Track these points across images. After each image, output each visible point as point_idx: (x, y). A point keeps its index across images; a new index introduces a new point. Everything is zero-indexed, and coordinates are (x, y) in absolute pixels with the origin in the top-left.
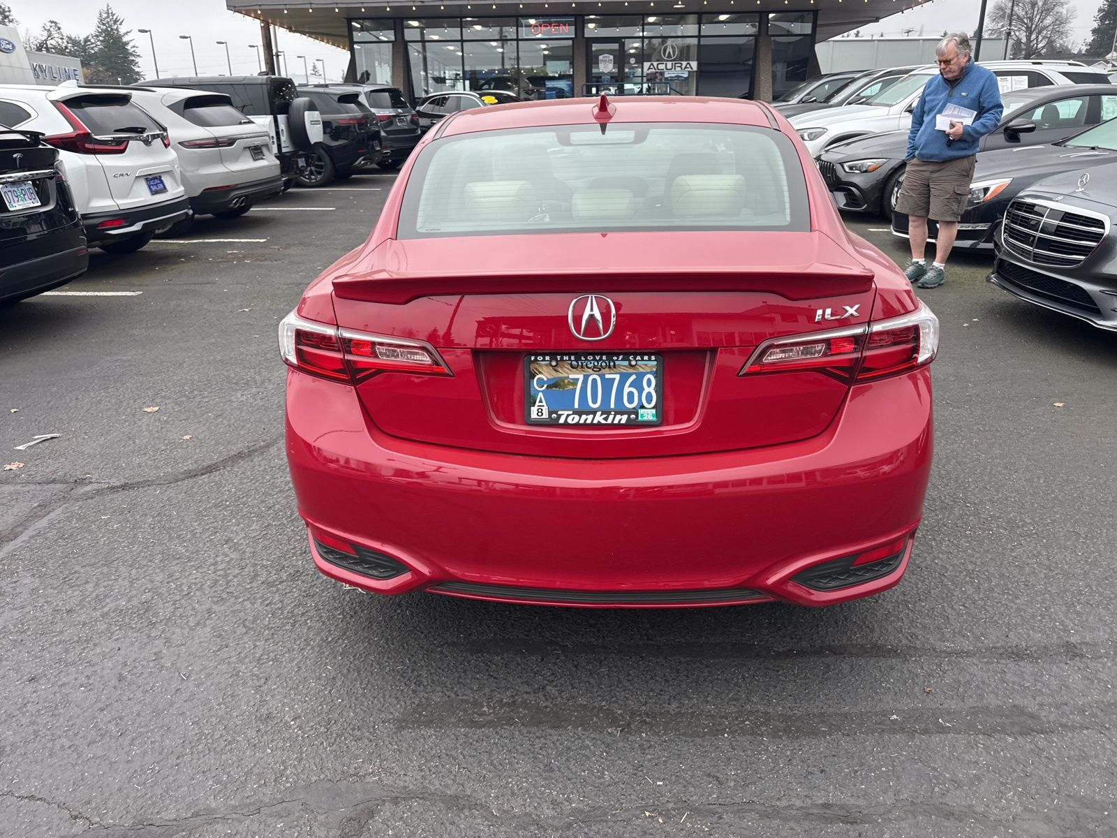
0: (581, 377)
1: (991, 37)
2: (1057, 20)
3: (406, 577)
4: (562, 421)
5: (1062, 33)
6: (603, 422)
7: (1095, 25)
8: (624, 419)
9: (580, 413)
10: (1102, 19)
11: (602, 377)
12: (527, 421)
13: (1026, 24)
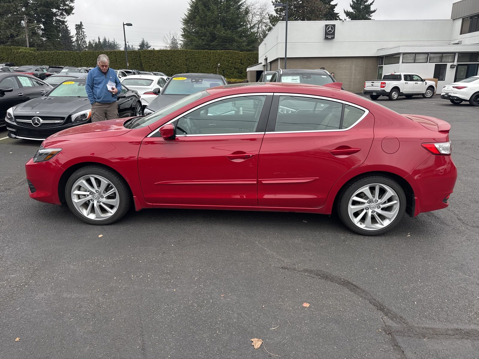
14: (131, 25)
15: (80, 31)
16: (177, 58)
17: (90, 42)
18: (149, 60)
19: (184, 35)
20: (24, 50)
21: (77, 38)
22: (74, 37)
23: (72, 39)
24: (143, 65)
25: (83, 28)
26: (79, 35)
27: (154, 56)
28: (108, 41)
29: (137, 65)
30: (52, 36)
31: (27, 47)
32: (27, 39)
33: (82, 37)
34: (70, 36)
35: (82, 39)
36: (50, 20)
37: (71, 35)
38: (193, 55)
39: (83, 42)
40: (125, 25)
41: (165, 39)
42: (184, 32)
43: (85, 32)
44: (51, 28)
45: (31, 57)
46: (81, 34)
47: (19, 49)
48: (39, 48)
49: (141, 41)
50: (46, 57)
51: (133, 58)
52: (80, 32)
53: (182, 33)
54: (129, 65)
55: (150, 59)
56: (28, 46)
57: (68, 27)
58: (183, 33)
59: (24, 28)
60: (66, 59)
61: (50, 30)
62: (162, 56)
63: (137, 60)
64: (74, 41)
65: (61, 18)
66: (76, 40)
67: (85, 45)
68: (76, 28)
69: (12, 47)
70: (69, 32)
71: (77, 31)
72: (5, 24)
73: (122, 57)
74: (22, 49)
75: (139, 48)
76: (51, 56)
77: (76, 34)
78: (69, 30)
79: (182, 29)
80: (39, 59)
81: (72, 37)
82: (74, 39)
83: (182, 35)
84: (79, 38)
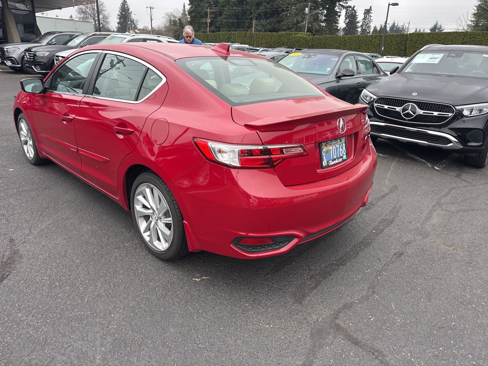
0: (331, 148)
1: (80, 20)
2: (104, 17)
3: (295, 241)
4: (330, 165)
5: (107, 22)
6: (338, 162)
7: (118, 21)
8: (341, 159)
9: (333, 161)
10: (120, 19)
11: (335, 146)
12: (322, 168)
13: (93, 17)
14: (397, 4)
15: (368, 15)
16: (451, 41)
17: (375, 27)
18: (415, 45)
19: (477, 14)
20: (301, 35)
21: (363, 23)
22: (360, 22)
23: (357, 24)
24: (408, 49)
25: (371, 13)
26: (365, 20)
27: (422, 39)
28: (396, 25)
29: (401, 50)
30: (330, 22)
31: (304, 32)
32: (307, 25)
33: (368, 22)
34: (356, 21)
35: (368, 23)
36: (332, 6)
37: (358, 20)
38: (473, 38)
39: (368, 27)
40: (391, 5)
41: (459, 21)
42: (478, 10)
43: (372, 17)
44: (331, 14)
45: (304, 41)
46: (368, 18)
47: (298, 34)
48: (316, 34)
49: (434, 24)
50: (315, 42)
51: (398, 42)
52: (368, 17)
53: (474, 12)
54: (384, 49)
55: (417, 42)
56: (306, 31)
57: (357, 13)
58: (476, 12)
59: (306, 14)
60: (332, 43)
61: (331, 16)
62: (432, 39)
63: (402, 44)
64: (359, 27)
65: (345, 3)
66: (361, 25)
67: (368, 30)
68: (364, 13)
69: (293, 32)
70: (357, 17)
71: (364, 16)
72: (295, 12)
73: (387, 41)
74: (300, 34)
75: (429, 31)
76: (320, 41)
77: (363, 19)
78: (357, 16)
79: (476, 6)
80: (310, 43)
81: (358, 22)
82: (359, 25)
83: (474, 14)
84: (365, 22)
